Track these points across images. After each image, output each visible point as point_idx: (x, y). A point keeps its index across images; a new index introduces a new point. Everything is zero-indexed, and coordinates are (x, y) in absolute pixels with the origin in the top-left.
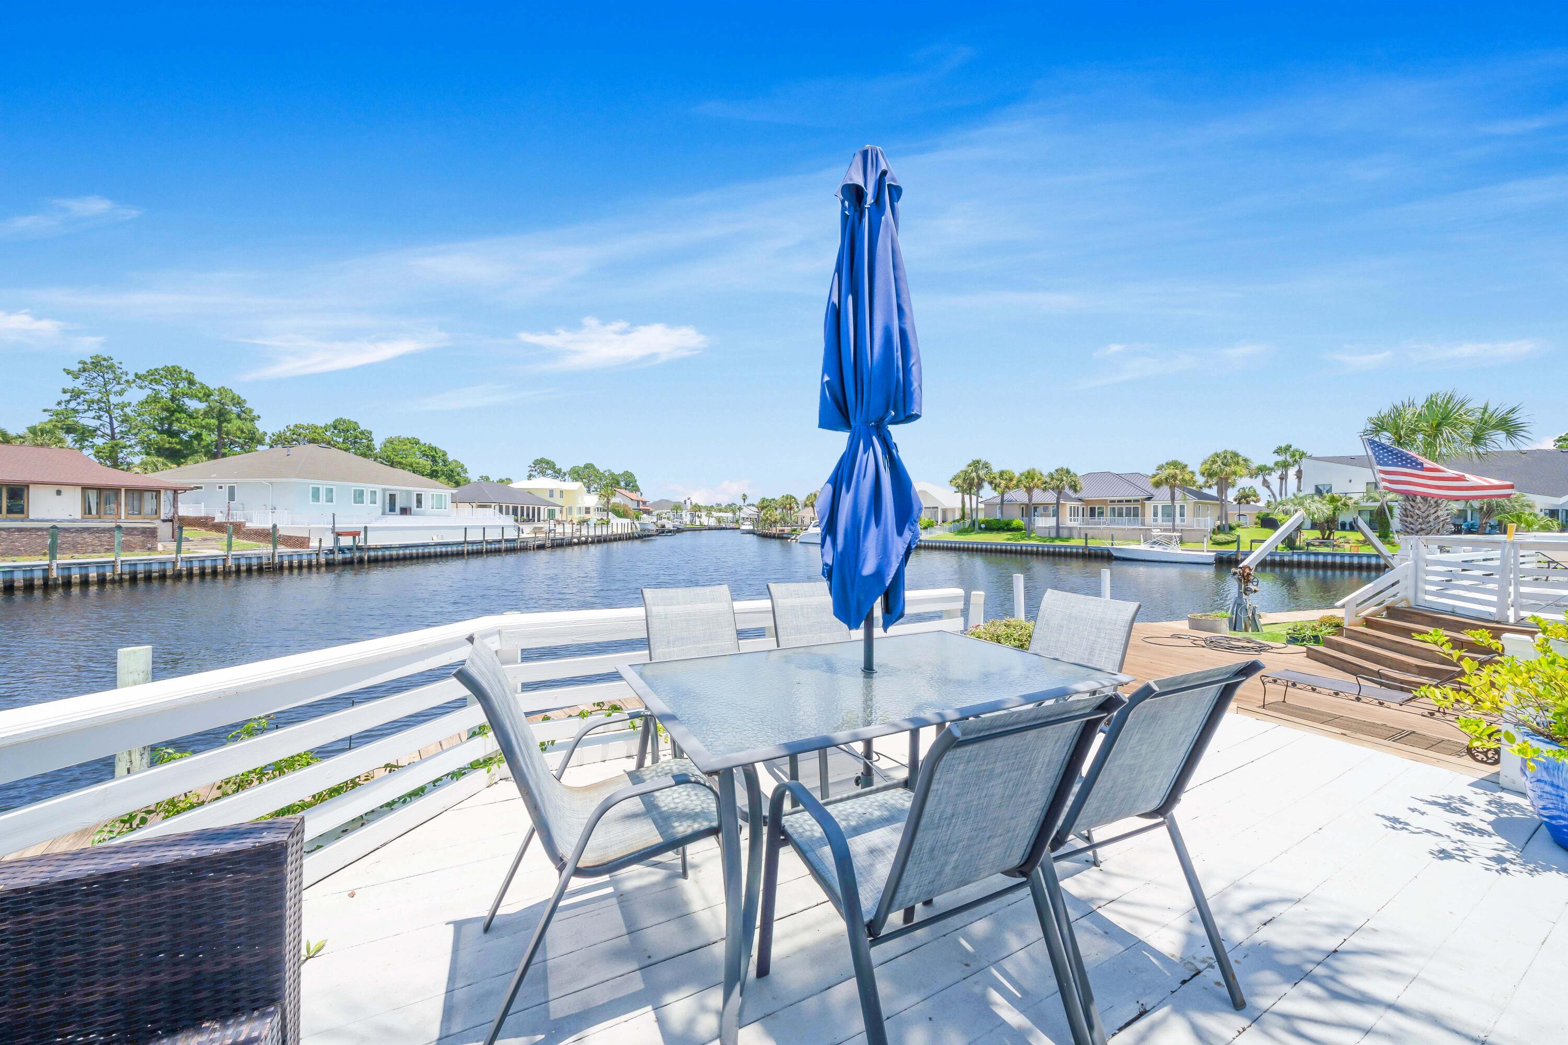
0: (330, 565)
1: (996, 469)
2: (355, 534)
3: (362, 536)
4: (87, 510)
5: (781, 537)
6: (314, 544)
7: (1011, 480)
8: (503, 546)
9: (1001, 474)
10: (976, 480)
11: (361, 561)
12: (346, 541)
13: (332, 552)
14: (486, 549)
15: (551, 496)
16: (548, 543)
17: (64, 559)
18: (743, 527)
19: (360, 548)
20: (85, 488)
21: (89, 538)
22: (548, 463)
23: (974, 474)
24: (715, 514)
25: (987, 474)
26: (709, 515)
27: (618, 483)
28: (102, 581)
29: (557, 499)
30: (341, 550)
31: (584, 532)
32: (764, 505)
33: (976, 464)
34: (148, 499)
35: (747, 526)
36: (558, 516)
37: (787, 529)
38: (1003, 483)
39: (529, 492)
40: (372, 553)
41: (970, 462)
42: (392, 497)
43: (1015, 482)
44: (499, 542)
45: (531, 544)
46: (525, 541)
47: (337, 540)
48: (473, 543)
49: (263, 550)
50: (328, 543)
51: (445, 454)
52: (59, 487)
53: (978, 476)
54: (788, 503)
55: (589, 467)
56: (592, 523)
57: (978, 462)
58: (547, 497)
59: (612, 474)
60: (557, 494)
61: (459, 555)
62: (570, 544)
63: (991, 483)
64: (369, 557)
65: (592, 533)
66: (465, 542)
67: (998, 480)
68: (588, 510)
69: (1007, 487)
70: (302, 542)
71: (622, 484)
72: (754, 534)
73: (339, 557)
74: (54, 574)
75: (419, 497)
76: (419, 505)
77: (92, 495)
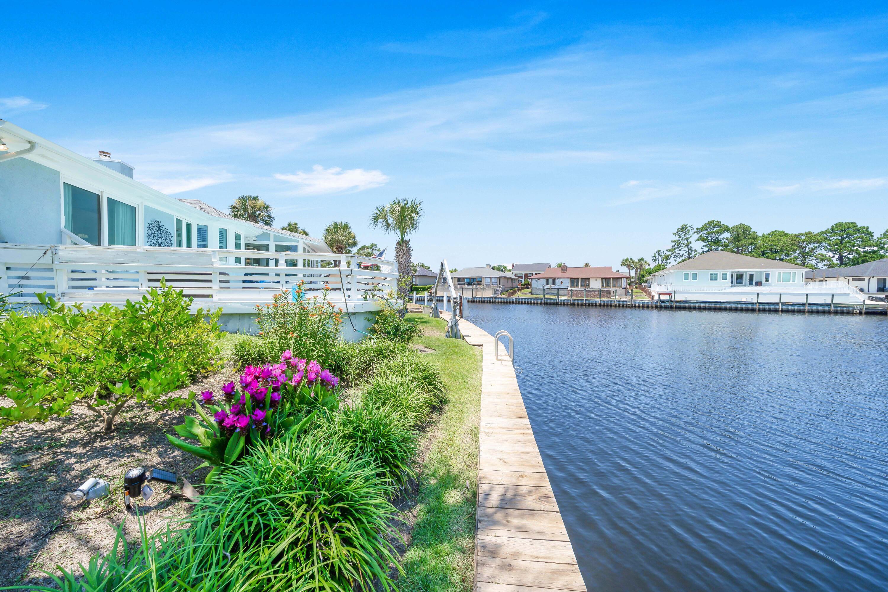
0: (657, 307)
2: (670, 295)
3: (673, 295)
4: (602, 285)
8: (807, 308)
11: (671, 307)
12: (663, 298)
13: (657, 302)
14: (782, 309)
19: (672, 301)
20: (602, 279)
21: (593, 293)
30: (663, 302)
34: (618, 280)
40: (678, 304)
44: (804, 305)
47: (659, 297)
52: (596, 278)
61: (753, 310)
64: (676, 306)
66: (757, 303)
73: (661, 304)
75: (768, 275)
76: (767, 280)
77: (604, 281)
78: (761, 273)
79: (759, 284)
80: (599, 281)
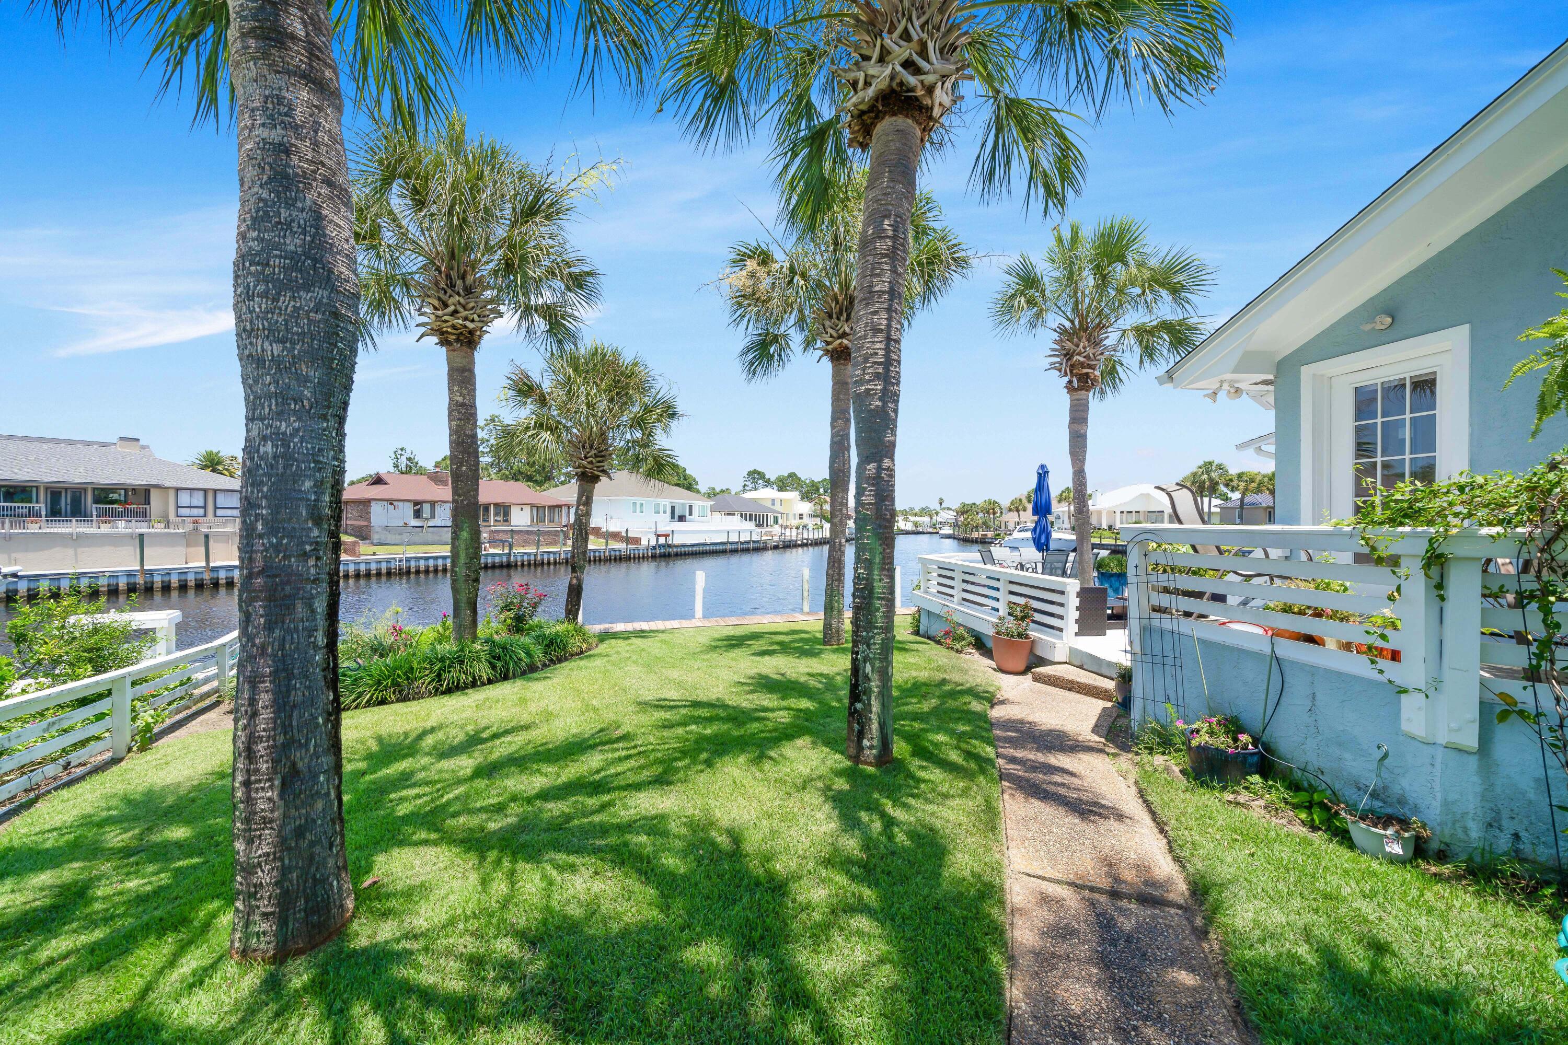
0: (654, 557)
1: (1233, 471)
2: (666, 536)
3: (671, 537)
4: (535, 520)
5: (984, 542)
6: (644, 542)
7: (1252, 481)
8: (751, 546)
9: (1240, 476)
10: (1207, 483)
11: (669, 555)
12: (662, 541)
13: (654, 548)
14: (744, 548)
15: (773, 504)
16: (781, 545)
17: (543, 549)
18: (942, 532)
19: (669, 546)
20: (532, 506)
22: (759, 473)
23: (1205, 477)
24: (912, 518)
25: (1221, 475)
26: (906, 519)
27: (818, 490)
28: (555, 563)
29: (777, 507)
30: (660, 547)
31: (805, 536)
32: (965, 510)
33: (1208, 466)
34: (557, 510)
35: (947, 530)
36: (780, 522)
37: (990, 534)
38: (1242, 485)
39: (755, 501)
40: (677, 550)
41: (1201, 463)
42: (673, 508)
43: (1254, 485)
44: (748, 542)
45: (769, 545)
46: (765, 542)
47: (657, 540)
48: (732, 543)
49: (621, 546)
50: (653, 542)
51: (685, 470)
52: (522, 505)
53: (1210, 479)
54: (991, 508)
55: (792, 475)
56: (810, 527)
57: (1210, 463)
58: (769, 505)
59: (813, 482)
60: (777, 503)
61: (724, 552)
62: (796, 546)
63: (1227, 485)
64: (675, 553)
65: (811, 536)
66: (728, 542)
67: (1235, 484)
68: (801, 516)
69: (1247, 490)
70: (637, 541)
71: (821, 490)
72: (954, 538)
73: (658, 552)
74: (539, 558)
75: (691, 507)
76: (691, 514)
77: (535, 509)
78: (684, 504)
79: (682, 519)
80: (527, 510)
